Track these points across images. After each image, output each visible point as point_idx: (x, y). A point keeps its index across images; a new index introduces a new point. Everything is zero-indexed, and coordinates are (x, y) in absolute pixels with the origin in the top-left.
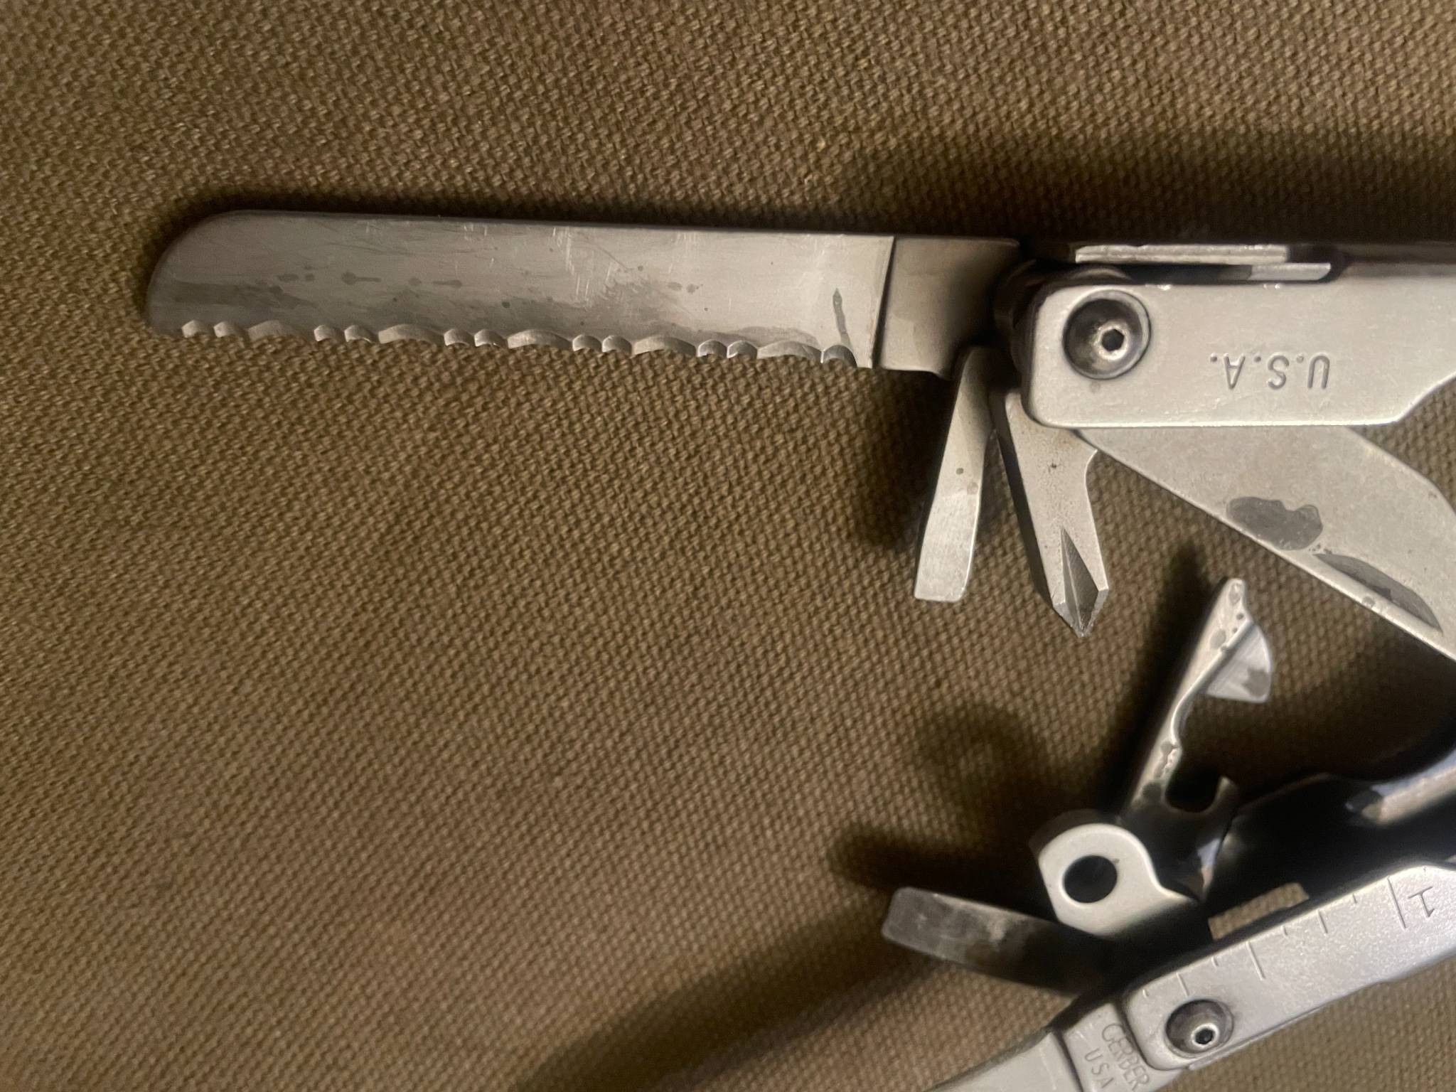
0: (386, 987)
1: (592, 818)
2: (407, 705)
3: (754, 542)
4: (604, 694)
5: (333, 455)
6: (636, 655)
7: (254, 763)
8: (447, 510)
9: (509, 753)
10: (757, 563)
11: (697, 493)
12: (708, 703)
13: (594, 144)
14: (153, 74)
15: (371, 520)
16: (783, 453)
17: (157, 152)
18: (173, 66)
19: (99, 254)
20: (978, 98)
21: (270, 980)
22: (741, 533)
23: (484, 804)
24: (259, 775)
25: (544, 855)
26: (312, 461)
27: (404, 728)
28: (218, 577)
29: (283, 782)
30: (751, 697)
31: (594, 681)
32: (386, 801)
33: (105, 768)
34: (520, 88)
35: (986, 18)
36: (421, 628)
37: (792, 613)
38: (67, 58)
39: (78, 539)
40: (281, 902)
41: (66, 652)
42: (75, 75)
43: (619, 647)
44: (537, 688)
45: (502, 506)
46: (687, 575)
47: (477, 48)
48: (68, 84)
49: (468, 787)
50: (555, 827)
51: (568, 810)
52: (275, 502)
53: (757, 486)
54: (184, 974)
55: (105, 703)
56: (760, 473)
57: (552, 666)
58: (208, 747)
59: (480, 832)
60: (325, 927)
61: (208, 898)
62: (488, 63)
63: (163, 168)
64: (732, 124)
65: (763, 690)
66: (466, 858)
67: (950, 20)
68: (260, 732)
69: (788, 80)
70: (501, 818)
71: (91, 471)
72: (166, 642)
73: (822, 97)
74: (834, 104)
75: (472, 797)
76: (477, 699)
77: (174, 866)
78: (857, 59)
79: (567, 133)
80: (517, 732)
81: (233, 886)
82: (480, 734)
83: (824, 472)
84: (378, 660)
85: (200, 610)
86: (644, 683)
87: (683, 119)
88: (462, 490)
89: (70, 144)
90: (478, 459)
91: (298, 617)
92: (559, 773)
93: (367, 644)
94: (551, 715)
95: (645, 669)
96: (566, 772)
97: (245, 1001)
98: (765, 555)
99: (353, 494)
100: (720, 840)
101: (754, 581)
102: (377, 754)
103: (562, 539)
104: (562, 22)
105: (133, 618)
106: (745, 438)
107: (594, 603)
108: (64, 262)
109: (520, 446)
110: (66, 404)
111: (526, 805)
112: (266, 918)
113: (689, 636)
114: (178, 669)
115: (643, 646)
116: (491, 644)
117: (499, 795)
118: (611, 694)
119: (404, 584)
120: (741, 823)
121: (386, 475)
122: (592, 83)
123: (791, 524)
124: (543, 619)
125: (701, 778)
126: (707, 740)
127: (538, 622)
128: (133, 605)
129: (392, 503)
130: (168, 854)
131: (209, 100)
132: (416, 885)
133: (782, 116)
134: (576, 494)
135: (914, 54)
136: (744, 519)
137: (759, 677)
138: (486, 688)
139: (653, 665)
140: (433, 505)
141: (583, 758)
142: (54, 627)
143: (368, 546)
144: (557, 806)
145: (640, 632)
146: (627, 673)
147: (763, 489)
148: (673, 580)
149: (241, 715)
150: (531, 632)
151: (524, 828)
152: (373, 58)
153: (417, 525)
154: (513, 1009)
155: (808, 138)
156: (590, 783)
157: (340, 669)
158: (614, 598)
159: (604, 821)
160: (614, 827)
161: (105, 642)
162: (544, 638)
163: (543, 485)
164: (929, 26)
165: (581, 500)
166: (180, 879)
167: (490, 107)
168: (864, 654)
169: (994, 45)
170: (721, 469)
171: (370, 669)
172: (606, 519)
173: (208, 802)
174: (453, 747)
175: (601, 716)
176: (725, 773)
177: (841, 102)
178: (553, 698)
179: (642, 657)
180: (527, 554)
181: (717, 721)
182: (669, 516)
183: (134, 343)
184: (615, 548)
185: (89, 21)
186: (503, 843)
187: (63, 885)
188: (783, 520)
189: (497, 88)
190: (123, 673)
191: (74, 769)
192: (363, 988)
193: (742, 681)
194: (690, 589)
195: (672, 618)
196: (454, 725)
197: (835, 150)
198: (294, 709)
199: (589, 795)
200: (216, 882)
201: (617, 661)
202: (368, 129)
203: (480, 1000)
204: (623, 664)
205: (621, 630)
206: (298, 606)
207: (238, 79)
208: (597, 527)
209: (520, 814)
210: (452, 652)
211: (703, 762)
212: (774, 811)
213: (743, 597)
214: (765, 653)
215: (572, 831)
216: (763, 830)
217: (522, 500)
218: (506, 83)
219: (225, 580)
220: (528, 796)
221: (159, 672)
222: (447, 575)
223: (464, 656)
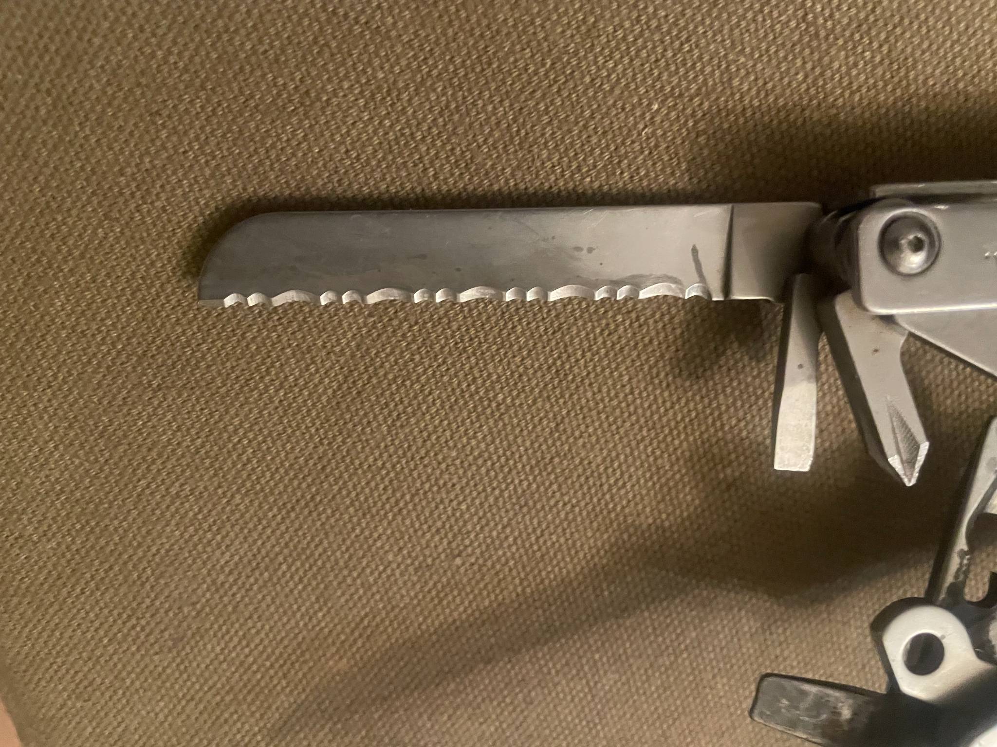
0: (335, 705)
1: (482, 585)
2: (351, 510)
3: (600, 391)
4: (491, 500)
5: (299, 335)
6: (514, 472)
7: (242, 552)
8: (381, 372)
9: (423, 542)
10: (601, 406)
11: (559, 357)
12: (565, 504)
13: (490, 108)
14: (165, 60)
15: (327, 381)
16: (621, 328)
17: (170, 117)
18: (180, 54)
19: (127, 192)
20: (768, 72)
21: (253, 701)
22: (591, 384)
23: (406, 578)
24: (245, 560)
25: (447, 611)
26: (285, 339)
27: (349, 526)
28: (216, 423)
29: (263, 565)
30: (595, 500)
31: (484, 490)
32: (336, 576)
33: (135, 558)
34: (436, 67)
35: (775, 14)
36: (362, 456)
37: (625, 440)
38: (101, 48)
39: (114, 397)
40: (261, 648)
41: (106, 478)
42: (107, 60)
43: (502, 467)
44: (444, 496)
45: (420, 369)
46: (551, 415)
47: (405, 38)
48: (102, 67)
49: (394, 566)
50: (455, 593)
51: (465, 580)
52: (257, 369)
53: (603, 351)
54: (192, 699)
55: (135, 513)
56: (604, 342)
57: (455, 481)
58: (209, 542)
59: (402, 596)
60: (293, 664)
61: (209, 647)
62: (413, 49)
63: (174, 128)
64: (591, 93)
65: (604, 495)
66: (392, 615)
67: (750, 15)
68: (246, 531)
69: (632, 60)
70: (418, 587)
71: (123, 349)
72: (179, 470)
73: (656, 72)
74: (665, 77)
75: (397, 572)
76: (401, 504)
77: (185, 624)
78: (682, 44)
79: (470, 100)
80: (430, 527)
81: (227, 638)
82: (403, 529)
83: (651, 341)
84: (332, 479)
85: (203, 446)
86: (520, 491)
87: (555, 89)
88: (392, 359)
89: (104, 111)
90: (404, 336)
91: (274, 450)
92: (459, 555)
93: (324, 468)
94: (453, 515)
95: (521, 481)
96: (464, 554)
97: (235, 717)
98: (607, 400)
99: (313, 362)
100: (571, 599)
101: (599, 419)
102: (330, 544)
103: (463, 391)
104: (468, 19)
105: (154, 454)
106: (595, 318)
107: (485, 436)
108: (101, 198)
109: (434, 326)
110: (104, 301)
111: (435, 577)
112: (251, 659)
113: (552, 458)
114: (187, 488)
115: (520, 466)
116: (412, 466)
117: (416, 570)
118: (496, 499)
119: (350, 426)
120: (586, 587)
121: (337, 349)
122: (490, 64)
123: (626, 378)
124: (449, 448)
125: (559, 557)
126: (564, 530)
127: (445, 450)
128: (154, 443)
129: (342, 368)
130: (180, 616)
131: (207, 78)
132: (357, 634)
133: (627, 86)
134: (473, 360)
135: (723, 41)
136: (592, 375)
137: (601, 485)
138: (408, 497)
139: (526, 479)
140: (371, 369)
141: (476, 544)
142: (96, 460)
143: (324, 399)
144: (457, 577)
145: (517, 456)
146: (508, 485)
147: (607, 354)
148: (541, 419)
149: (233, 518)
150: (440, 457)
151: (434, 593)
152: (329, 47)
153: (360, 384)
154: (425, 717)
155: (645, 102)
156: (481, 561)
157: (304, 485)
158: (499, 432)
159: (490, 587)
160: (498, 591)
161: (134, 470)
162: (449, 461)
163: (450, 353)
164: (734, 20)
165: (477, 364)
166: (189, 633)
167: (414, 81)
168: (676, 468)
169: (781, 34)
170: (577, 340)
171: (326, 486)
172: (495, 377)
173: (209, 580)
174: (384, 538)
175: (489, 515)
176: (577, 552)
177: (670, 76)
178: (455, 503)
179: (518, 473)
180: (438, 402)
181: (571, 517)
182: (539, 374)
183: (153, 256)
184: (500, 397)
185: (117, 19)
186: (419, 604)
187: (106, 641)
188: (621, 376)
189: (419, 66)
190: (148, 492)
191: (112, 559)
192: (319, 705)
193: (589, 488)
194: (553, 425)
195: (540, 445)
196: (385, 523)
197: (664, 111)
198: (270, 514)
199: (480, 570)
200: (215, 635)
201: (501, 476)
202: (325, 98)
203: (401, 712)
204: (505, 478)
205: (504, 454)
206: (274, 442)
207: (229, 62)
208: (488, 383)
209: (431, 584)
210: (384, 472)
211: (561, 545)
212: (610, 578)
213: (591, 430)
214: (606, 469)
215: (467, 594)
216: (602, 591)
217: (435, 364)
218: (426, 64)
219: (221, 425)
220: (437, 571)
221: (173, 491)
222: (381, 418)
223: (392, 475)
